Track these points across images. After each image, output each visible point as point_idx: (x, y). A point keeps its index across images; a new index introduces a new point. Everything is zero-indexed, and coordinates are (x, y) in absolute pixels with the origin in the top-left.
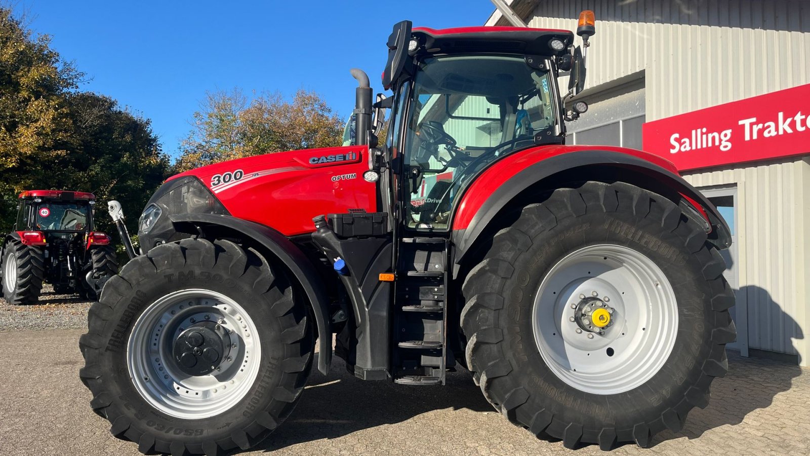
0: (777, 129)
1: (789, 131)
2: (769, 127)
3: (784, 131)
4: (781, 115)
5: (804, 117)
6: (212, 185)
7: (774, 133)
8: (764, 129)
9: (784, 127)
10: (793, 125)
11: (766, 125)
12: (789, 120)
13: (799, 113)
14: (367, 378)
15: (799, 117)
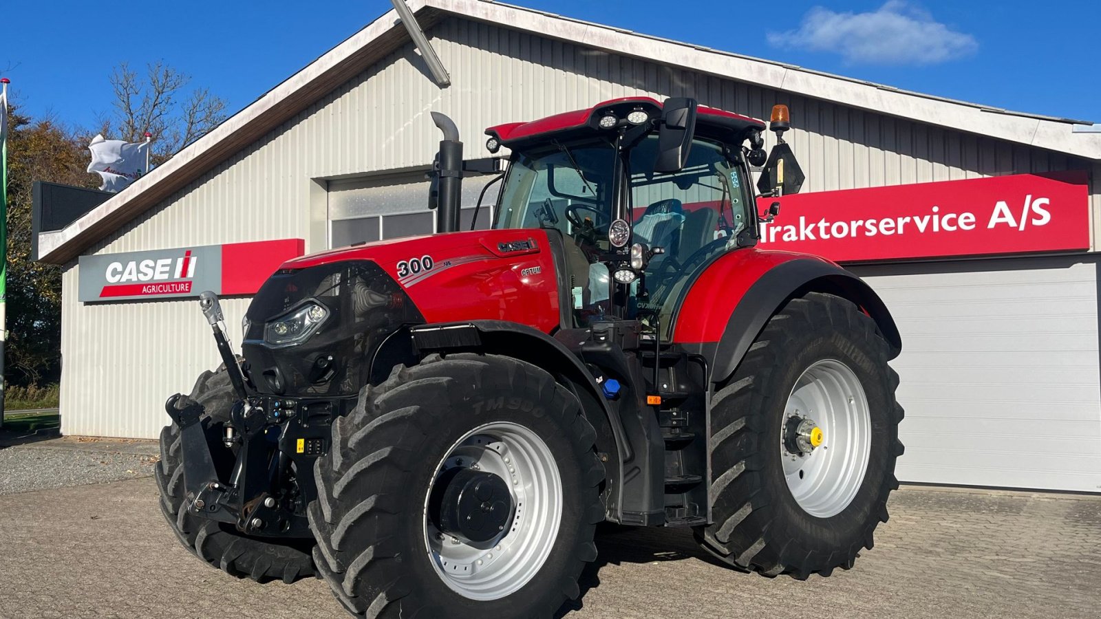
0: (798, 234)
1: (812, 237)
2: (789, 230)
3: (806, 236)
4: (802, 219)
5: (828, 224)
6: (400, 276)
7: (794, 238)
8: (783, 232)
9: (806, 232)
10: (816, 231)
11: (786, 228)
12: (812, 226)
13: (823, 220)
14: (648, 523)
15: (822, 224)
